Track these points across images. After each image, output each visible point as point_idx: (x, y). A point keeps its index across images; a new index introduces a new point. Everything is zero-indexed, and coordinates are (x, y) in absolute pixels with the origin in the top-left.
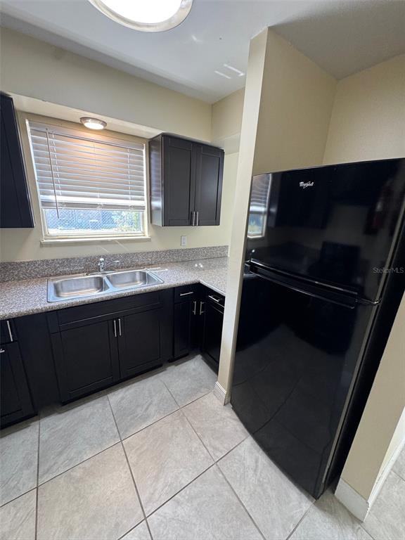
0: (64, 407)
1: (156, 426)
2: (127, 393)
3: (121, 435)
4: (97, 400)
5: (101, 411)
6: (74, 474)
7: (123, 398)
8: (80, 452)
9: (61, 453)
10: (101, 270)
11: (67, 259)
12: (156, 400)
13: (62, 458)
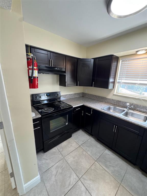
0: (97, 140)
1: (106, 173)
2: (111, 155)
3: (98, 160)
4: (103, 147)
5: (101, 150)
6: (84, 152)
7: (109, 155)
8: (89, 150)
9: (87, 146)
10: (128, 108)
11: (119, 101)
12: (116, 169)
13: (86, 147)
